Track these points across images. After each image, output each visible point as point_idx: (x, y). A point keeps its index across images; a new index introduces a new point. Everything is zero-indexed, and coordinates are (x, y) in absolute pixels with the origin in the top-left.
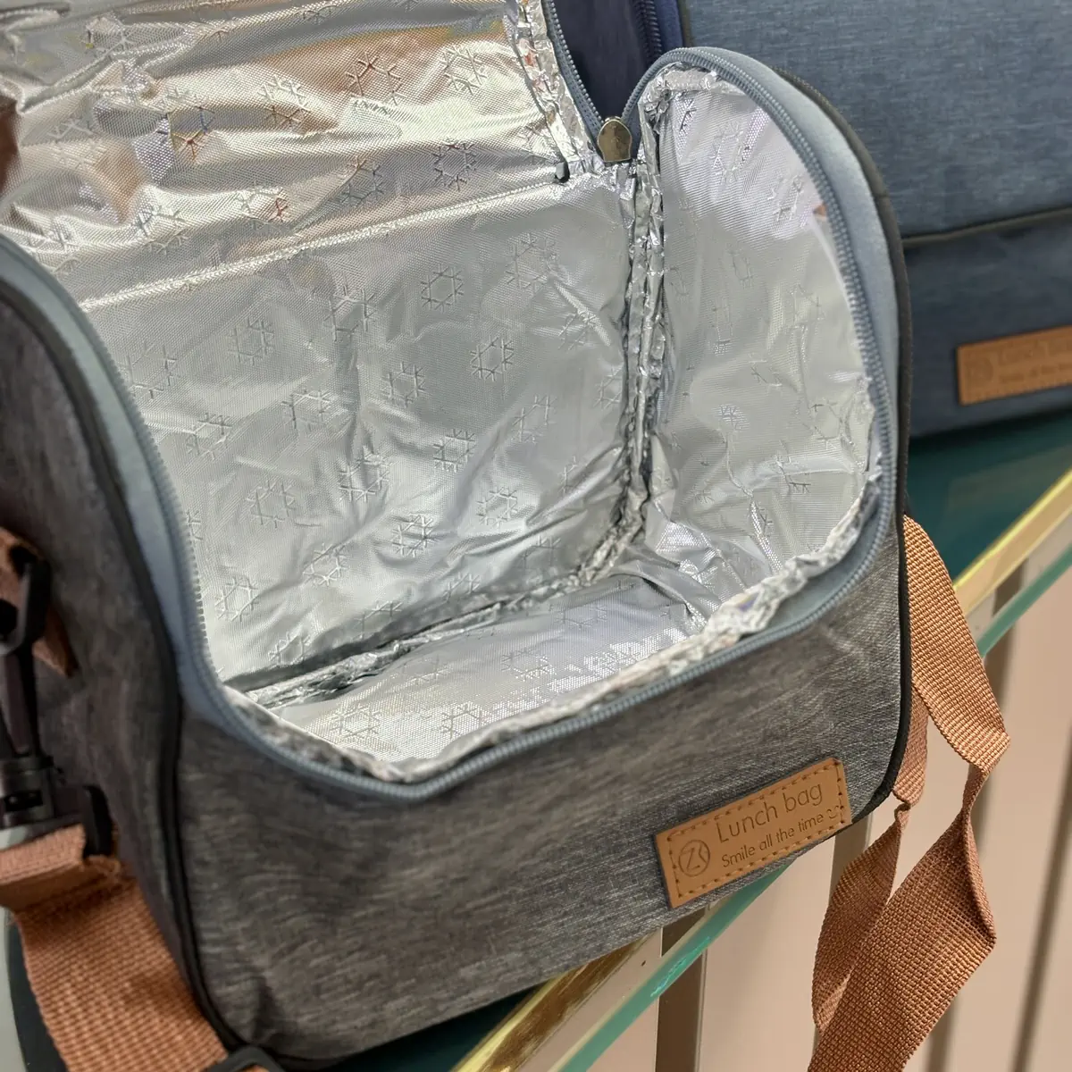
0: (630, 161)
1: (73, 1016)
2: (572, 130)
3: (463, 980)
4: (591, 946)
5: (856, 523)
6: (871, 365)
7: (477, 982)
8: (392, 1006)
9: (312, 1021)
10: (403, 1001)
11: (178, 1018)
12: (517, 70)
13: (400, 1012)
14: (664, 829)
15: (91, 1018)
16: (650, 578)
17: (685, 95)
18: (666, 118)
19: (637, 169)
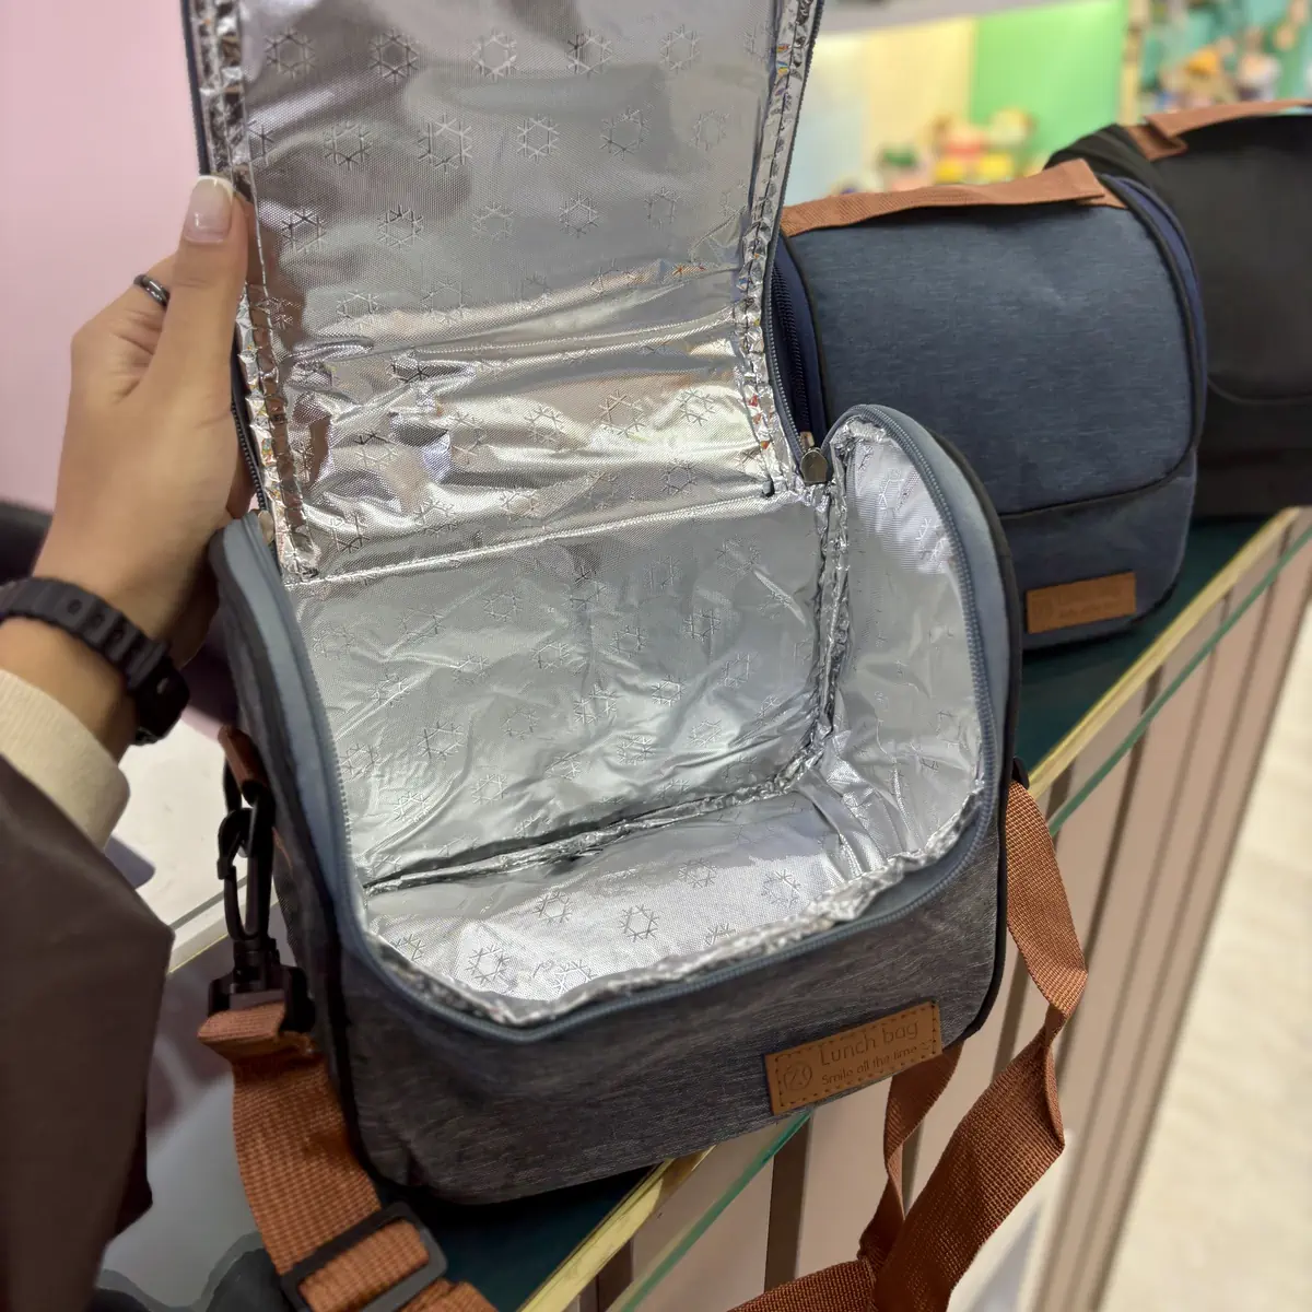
0: (826, 483)
1: (260, 1162)
2: (780, 457)
3: (586, 1159)
4: (700, 1139)
5: (957, 827)
6: (982, 699)
7: (598, 1161)
8: (522, 1175)
9: (451, 1182)
10: (532, 1172)
11: (344, 1169)
12: (740, 408)
13: (528, 1180)
14: (774, 1051)
15: (274, 1165)
16: (819, 806)
17: (866, 442)
18: (852, 455)
19: (831, 489)
